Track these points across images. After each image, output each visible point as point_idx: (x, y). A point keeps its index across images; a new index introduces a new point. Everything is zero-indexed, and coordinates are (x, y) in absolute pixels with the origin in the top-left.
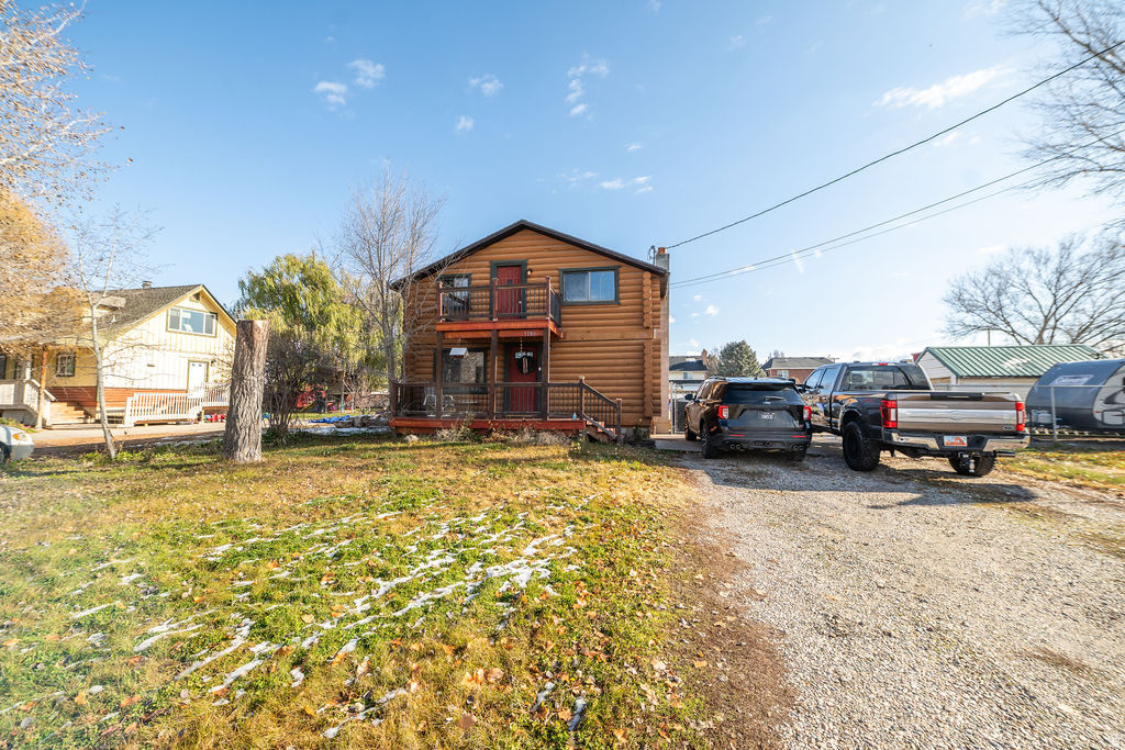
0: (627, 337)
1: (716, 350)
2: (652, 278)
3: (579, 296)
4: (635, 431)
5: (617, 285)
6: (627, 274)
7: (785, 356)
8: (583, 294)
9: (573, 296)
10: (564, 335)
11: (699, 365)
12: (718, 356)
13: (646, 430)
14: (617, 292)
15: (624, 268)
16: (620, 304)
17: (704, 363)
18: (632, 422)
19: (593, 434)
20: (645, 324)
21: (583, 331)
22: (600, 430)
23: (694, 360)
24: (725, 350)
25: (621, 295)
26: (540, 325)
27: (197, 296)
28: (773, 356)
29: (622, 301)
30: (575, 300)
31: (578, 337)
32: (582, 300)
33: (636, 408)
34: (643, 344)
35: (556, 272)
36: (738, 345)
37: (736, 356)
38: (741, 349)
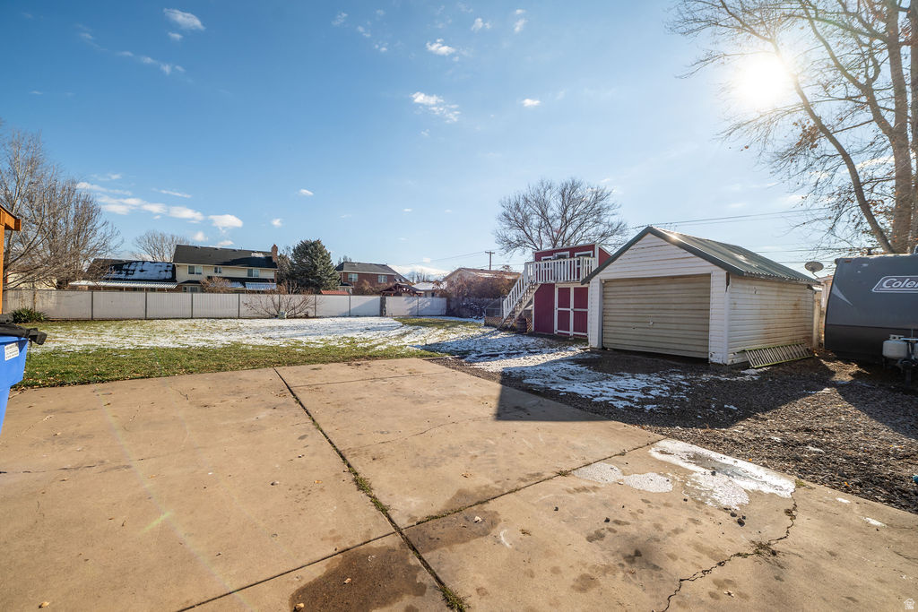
11: (268, 262)
12: (290, 254)
17: (274, 261)
23: (261, 256)
28: (342, 261)
36: (313, 244)
37: (310, 255)
38: (316, 248)
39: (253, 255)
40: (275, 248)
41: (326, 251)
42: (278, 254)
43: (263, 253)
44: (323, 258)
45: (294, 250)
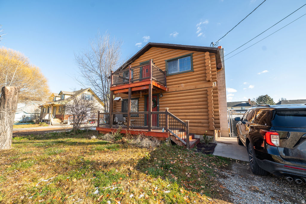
0: (198, 87)
1: (254, 99)
2: (210, 55)
3: (174, 71)
4: (204, 137)
5: (192, 62)
6: (197, 57)
7: (287, 100)
8: (176, 69)
9: (172, 71)
10: (168, 90)
11: (248, 104)
12: (255, 101)
13: (211, 137)
14: (192, 66)
15: (195, 53)
16: (194, 72)
17: (250, 104)
18: (203, 132)
19: (174, 140)
20: (207, 79)
21: (176, 87)
22: (177, 139)
23: (245, 103)
24: (258, 99)
25: (194, 67)
26: (147, 83)
27: (89, 91)
28: (281, 100)
29: (194, 70)
30: (173, 73)
31: (174, 90)
32: (175, 72)
33: (204, 125)
34: (206, 90)
35: (165, 62)
36: (264, 96)
37: (264, 100)
38: (266, 98)
39: (242, 103)
40: (249, 100)
41: (271, 98)
42: (251, 101)
43: (245, 102)
44: (270, 101)
45: (257, 100)
